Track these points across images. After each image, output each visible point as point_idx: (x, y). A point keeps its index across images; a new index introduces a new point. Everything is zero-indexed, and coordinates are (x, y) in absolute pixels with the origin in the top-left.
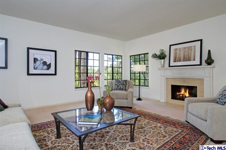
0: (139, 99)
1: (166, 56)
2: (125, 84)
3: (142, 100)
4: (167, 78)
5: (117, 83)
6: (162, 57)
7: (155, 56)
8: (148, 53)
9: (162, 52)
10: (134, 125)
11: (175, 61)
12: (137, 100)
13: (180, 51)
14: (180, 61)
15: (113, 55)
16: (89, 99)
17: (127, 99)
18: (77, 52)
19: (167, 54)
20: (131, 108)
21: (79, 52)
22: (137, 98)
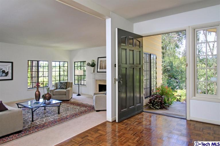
0: (79, 95)
1: (95, 65)
2: (66, 84)
3: (81, 95)
4: (96, 80)
5: (60, 84)
6: (93, 65)
7: (89, 64)
8: (85, 61)
9: (93, 62)
10: (60, 106)
11: (100, 69)
12: (77, 95)
13: (103, 62)
14: (103, 69)
15: (60, 62)
16: (37, 95)
17: (66, 95)
18: (30, 61)
19: (96, 63)
20: (68, 100)
21: (31, 61)
22: (77, 94)
